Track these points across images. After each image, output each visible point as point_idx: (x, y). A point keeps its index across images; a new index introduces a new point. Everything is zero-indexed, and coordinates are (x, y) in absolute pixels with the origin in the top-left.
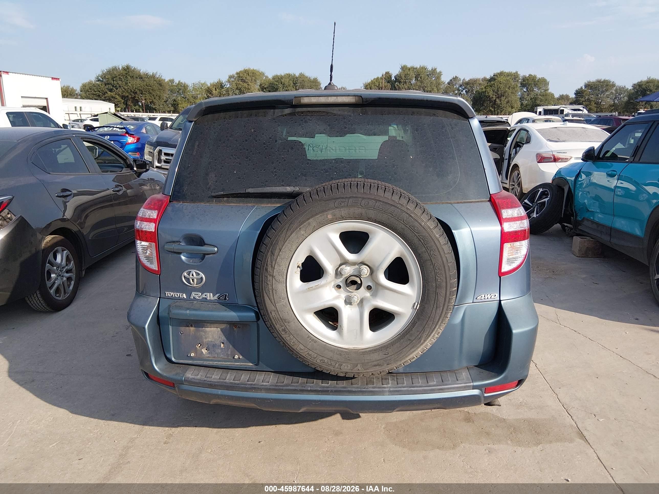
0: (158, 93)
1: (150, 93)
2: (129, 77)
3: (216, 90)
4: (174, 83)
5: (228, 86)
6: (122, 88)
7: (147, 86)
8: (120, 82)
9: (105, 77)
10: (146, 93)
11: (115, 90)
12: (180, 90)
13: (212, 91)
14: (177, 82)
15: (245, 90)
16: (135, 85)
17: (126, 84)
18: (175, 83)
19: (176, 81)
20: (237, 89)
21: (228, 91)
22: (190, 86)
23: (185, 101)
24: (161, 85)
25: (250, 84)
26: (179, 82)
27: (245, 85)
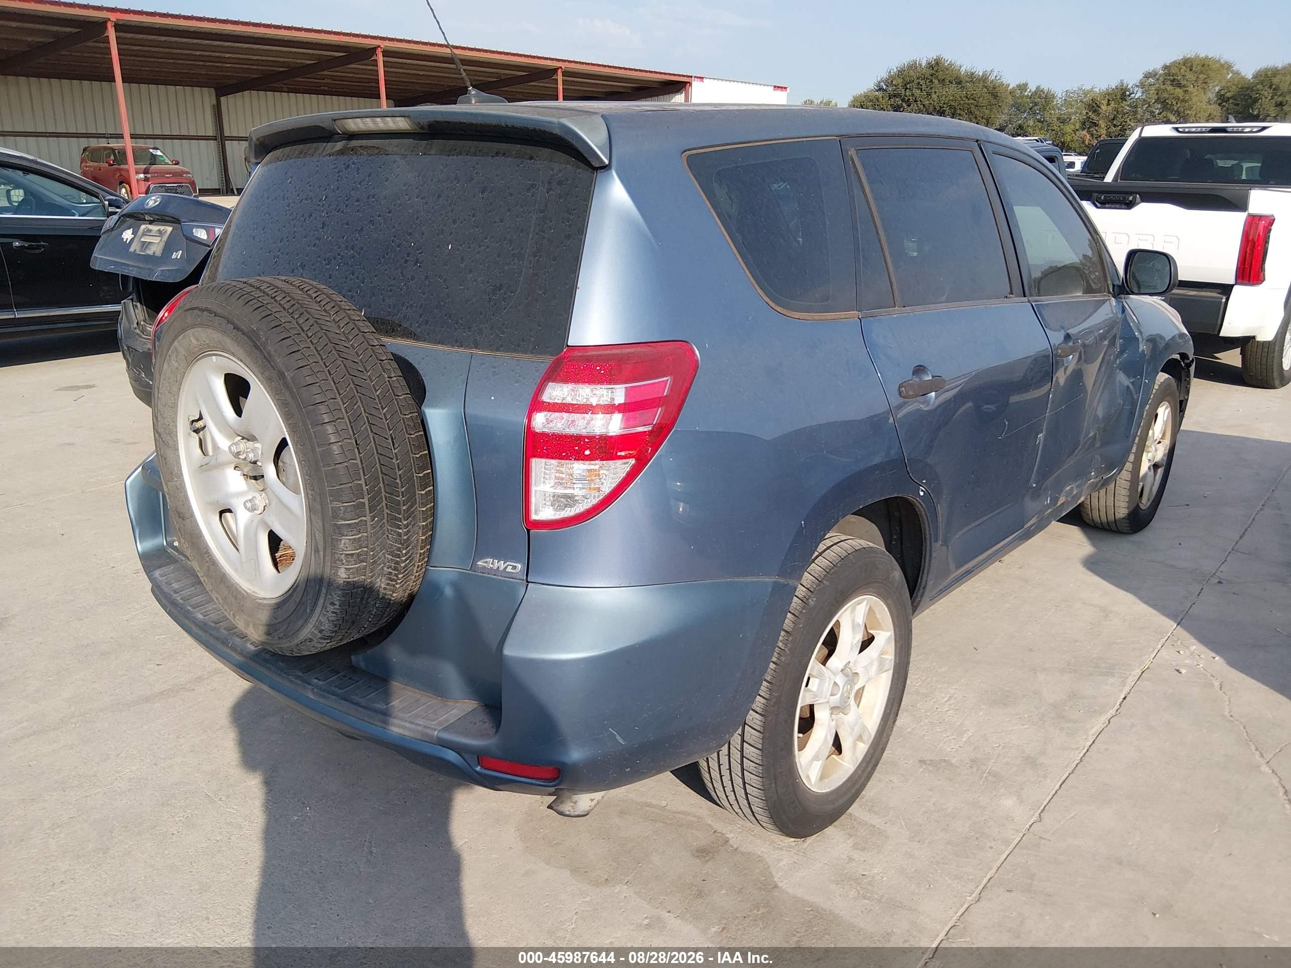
0: (987, 112)
1: (971, 112)
2: (936, 82)
3: (1108, 104)
4: (1026, 90)
5: (1139, 94)
6: (919, 102)
7: (967, 97)
8: (917, 92)
9: (892, 81)
10: (962, 113)
11: (906, 107)
12: (1036, 104)
13: (1099, 107)
14: (1034, 89)
15: (1174, 103)
16: (944, 96)
17: (929, 94)
18: (1028, 90)
19: (1032, 87)
20: (1157, 101)
21: (1136, 107)
22: (1059, 96)
23: (1041, 129)
24: (995, 96)
25: (1191, 89)
26: (1038, 88)
27: (1179, 92)
